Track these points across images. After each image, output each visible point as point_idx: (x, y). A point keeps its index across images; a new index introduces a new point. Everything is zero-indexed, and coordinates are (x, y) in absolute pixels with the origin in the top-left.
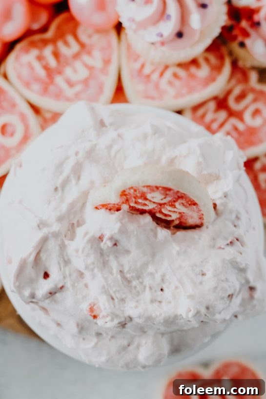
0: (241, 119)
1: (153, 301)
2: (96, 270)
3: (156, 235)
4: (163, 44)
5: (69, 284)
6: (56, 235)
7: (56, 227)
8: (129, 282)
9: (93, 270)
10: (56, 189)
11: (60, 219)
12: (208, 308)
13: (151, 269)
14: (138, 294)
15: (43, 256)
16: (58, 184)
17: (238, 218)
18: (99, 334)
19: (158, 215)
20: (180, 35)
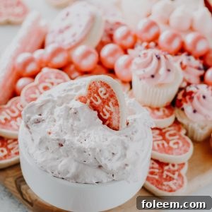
0: (168, 143)
1: (78, 140)
2: (62, 119)
3: (95, 120)
4: (144, 78)
5: (47, 120)
6: (54, 101)
7: (56, 99)
8: (73, 130)
9: (60, 118)
10: (65, 90)
11: (59, 97)
12: (100, 151)
13: (85, 130)
14: (74, 136)
15: (44, 107)
16: (67, 89)
17: (135, 132)
18: (47, 149)
19: (101, 114)
20: (153, 76)
